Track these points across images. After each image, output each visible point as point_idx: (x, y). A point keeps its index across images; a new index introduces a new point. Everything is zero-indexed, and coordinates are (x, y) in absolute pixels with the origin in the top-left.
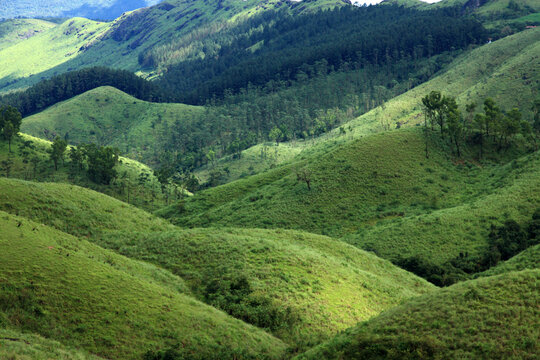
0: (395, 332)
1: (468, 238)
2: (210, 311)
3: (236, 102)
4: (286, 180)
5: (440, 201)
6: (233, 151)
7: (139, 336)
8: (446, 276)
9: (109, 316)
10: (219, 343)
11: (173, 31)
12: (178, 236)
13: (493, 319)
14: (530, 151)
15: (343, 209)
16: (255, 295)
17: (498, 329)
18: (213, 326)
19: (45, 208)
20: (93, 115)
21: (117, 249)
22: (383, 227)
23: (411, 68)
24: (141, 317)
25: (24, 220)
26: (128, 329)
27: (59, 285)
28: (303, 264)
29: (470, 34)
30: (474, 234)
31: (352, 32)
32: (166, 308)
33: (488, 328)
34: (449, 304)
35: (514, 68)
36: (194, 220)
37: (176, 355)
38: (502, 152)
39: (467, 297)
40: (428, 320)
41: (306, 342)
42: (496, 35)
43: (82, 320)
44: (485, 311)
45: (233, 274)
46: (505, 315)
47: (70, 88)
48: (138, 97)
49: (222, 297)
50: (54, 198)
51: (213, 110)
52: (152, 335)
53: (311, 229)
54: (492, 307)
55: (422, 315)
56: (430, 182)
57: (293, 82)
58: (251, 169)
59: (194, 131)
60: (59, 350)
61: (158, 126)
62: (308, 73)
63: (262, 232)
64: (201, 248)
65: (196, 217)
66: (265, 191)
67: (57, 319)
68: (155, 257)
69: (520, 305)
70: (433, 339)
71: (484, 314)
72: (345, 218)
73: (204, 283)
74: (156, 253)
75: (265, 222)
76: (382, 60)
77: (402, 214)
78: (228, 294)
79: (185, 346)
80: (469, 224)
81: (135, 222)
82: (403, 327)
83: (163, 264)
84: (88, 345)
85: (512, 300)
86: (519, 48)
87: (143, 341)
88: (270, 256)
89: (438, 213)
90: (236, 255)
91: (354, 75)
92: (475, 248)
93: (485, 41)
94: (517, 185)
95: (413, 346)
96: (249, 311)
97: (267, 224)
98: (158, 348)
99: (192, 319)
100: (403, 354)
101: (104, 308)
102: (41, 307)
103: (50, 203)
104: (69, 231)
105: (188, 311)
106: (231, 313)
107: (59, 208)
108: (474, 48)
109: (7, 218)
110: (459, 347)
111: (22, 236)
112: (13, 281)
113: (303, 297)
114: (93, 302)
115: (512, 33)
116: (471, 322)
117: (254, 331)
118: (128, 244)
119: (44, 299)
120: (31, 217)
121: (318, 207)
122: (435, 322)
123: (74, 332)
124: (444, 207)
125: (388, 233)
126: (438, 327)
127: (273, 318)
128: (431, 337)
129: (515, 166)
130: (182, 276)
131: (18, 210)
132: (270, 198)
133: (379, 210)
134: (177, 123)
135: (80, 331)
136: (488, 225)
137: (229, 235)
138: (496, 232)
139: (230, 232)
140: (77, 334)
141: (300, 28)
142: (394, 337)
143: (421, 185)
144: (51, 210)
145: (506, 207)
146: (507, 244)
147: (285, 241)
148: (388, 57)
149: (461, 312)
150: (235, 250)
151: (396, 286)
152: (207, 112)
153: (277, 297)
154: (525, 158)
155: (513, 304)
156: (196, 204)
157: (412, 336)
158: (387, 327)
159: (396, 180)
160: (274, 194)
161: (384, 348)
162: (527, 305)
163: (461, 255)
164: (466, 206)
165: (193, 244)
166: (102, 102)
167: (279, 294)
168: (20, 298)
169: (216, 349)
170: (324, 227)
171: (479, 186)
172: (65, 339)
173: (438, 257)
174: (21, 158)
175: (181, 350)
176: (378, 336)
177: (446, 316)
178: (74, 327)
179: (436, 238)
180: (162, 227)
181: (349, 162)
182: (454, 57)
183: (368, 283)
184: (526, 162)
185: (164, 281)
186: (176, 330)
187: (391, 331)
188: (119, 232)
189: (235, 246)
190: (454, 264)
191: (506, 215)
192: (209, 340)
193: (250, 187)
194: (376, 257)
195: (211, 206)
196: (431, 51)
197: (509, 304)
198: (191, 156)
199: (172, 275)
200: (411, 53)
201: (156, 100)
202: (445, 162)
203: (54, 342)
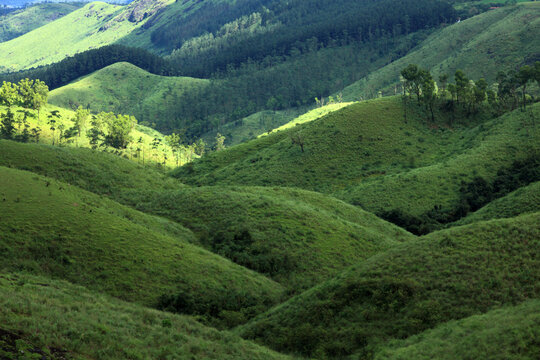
0: (379, 275)
1: (441, 193)
2: (217, 259)
3: (237, 76)
4: (282, 144)
5: (417, 161)
6: (236, 119)
7: (154, 281)
8: (422, 226)
9: (128, 264)
10: (225, 287)
11: (181, 13)
12: (188, 193)
13: (464, 263)
14: (495, 116)
15: (333, 168)
16: (257, 245)
17: (469, 271)
18: (220, 272)
19: (70, 170)
20: (112, 88)
21: (134, 205)
22: (368, 184)
23: (391, 44)
24: (156, 264)
25: (52, 181)
26: (144, 275)
27: (84, 237)
28: (298, 217)
29: (442, 15)
30: (446, 189)
31: (339, 12)
32: (179, 257)
33: (460, 271)
34: (427, 251)
35: (480, 44)
36: (202, 179)
37: (187, 298)
38: (470, 117)
39: (442, 244)
40: (408, 264)
41: (301, 285)
42: (464, 15)
43: (105, 268)
44: (458, 255)
45: (236, 227)
46: (475, 259)
47: (91, 64)
48: (151, 72)
49: (227, 247)
50: (78, 161)
51: (218, 83)
52: (165, 281)
53: (305, 186)
54: (463, 252)
55: (403, 260)
56: (409, 144)
57: (288, 58)
58: (251, 134)
59: (200, 101)
60: (85, 294)
61: (169, 97)
62: (301, 49)
63: (262, 189)
64: (208, 204)
65: (204, 177)
66: (264, 154)
67: (83, 267)
68: (168, 212)
69: (488, 250)
70: (413, 281)
71: (457, 259)
72: (335, 177)
73: (211, 235)
74: (169, 209)
75: (264, 181)
76: (365, 37)
77: (384, 173)
78: (232, 244)
79: (195, 289)
80: (443, 181)
81: (149, 181)
82: (387, 271)
83: (175, 218)
84: (110, 290)
85: (481, 246)
86: (484, 26)
87: (158, 286)
88: (269, 211)
89: (415, 171)
90: (239, 210)
91: (340, 51)
92: (449, 201)
93: (454, 21)
94: (483, 146)
95: (394, 287)
96: (251, 259)
97: (266, 183)
98: (171, 292)
99: (201, 266)
100: (386, 295)
101: (124, 257)
102: (68, 257)
103: (75, 165)
104: (91, 190)
105: (198, 259)
106: (235, 261)
107: (83, 170)
108: (445, 26)
109: (37, 179)
110: (435, 288)
111: (50, 195)
112: (43, 234)
113: (298, 246)
114: (114, 251)
115: (478, 14)
116: (446, 266)
117: (254, 276)
118: (144, 201)
119: (70, 249)
120: (58, 178)
121: (310, 167)
122: (414, 266)
123: (97, 278)
124: (420, 166)
125: (373, 188)
126: (416, 271)
127: (272, 265)
128: (411, 279)
129: (482, 129)
130: (191, 228)
131: (46, 172)
132: (268, 159)
133: (364, 169)
134: (185, 94)
135: (103, 277)
136: (459, 181)
137: (232, 192)
138: (466, 187)
139: (233, 190)
140: (99, 280)
141: (293, 9)
142: (378, 279)
143: (400, 147)
144: (75, 171)
145: (474, 165)
146: (475, 198)
147: (283, 197)
148: (370, 34)
149: (437, 257)
150: (238, 205)
151: (380, 235)
153: (275, 246)
154: (490, 123)
155: (482, 249)
156: (203, 165)
157: (394, 279)
158: (372, 272)
159: (380, 143)
160: (271, 156)
161: (369, 289)
162: (494, 250)
163: (436, 207)
164: (440, 164)
165: (201, 201)
166: (120, 76)
167: (277, 244)
168: (49, 249)
169: (223, 292)
170: (316, 184)
171: (452, 147)
172: (90, 284)
173: (416, 210)
174: (50, 126)
175: (192, 294)
176: (364, 279)
177: (423, 261)
178: (98, 274)
179: (414, 193)
180: (173, 186)
181: (337, 128)
182: (429, 34)
183: (355, 233)
184: (491, 126)
185: (176, 233)
186: (187, 276)
187: (375, 275)
188: (135, 190)
189: (238, 202)
190: (430, 216)
191: (474, 173)
192: (216, 284)
193: (250, 150)
194: (362, 210)
195: (217, 167)
196: (408, 30)
197: (478, 249)
198: (199, 123)
199: (182, 228)
200: (391, 31)
201: (167, 74)
202: (421, 127)
203: (81, 287)
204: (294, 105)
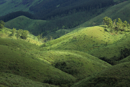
0: (107, 75)
2: (58, 70)
4: (70, 39)
5: (108, 43)
9: (35, 71)
10: (61, 78)
11: (37, 2)
15: (84, 45)
16: (68, 66)
18: (59, 74)
19: (15, 45)
20: (19, 23)
24: (42, 71)
26: (39, 74)
28: (78, 59)
32: (48, 69)
34: (120, 68)
37: (52, 81)
39: (124, 67)
40: (114, 72)
41: (81, 78)
43: (29, 72)
45: (62, 61)
47: (13, 16)
48: (30, 18)
50: (17, 43)
51: (48, 21)
52: (45, 76)
55: (113, 71)
56: (105, 39)
57: (68, 15)
61: (35, 25)
62: (71, 12)
63: (67, 51)
64: (53, 55)
66: (65, 41)
67: (23, 72)
68: (42, 57)
71: (129, 71)
72: (85, 48)
73: (55, 63)
75: (66, 49)
77: (99, 47)
78: (61, 66)
79: (53, 78)
80: (116, 49)
82: (108, 74)
83: (44, 59)
87: (43, 77)
88: (70, 57)
90: (62, 57)
91: (82, 13)
92: (118, 55)
93: (114, 5)
95: (111, 79)
96: (67, 70)
98: (47, 79)
99: (54, 72)
100: (109, 80)
102: (19, 69)
105: (53, 70)
106: (62, 70)
110: (123, 79)
112: (12, 63)
113: (79, 67)
114: (31, 68)
116: (126, 73)
117: (68, 75)
118: (35, 54)
121: (78, 45)
122: (117, 73)
123: (27, 75)
125: (96, 51)
126: (117, 74)
127: (72, 72)
128: (116, 76)
129: (126, 35)
130: (49, 61)
132: (67, 43)
133: (93, 46)
134: (40, 25)
135: (28, 75)
136: (120, 49)
138: (122, 51)
140: (28, 76)
142: (106, 76)
145: (124, 45)
147: (73, 53)
149: (123, 70)
150: (62, 55)
151: (100, 64)
152: (47, 22)
153: (73, 67)
156: (48, 44)
157: (111, 76)
159: (97, 38)
164: (115, 44)
165: (51, 54)
166: (22, 19)
167: (73, 66)
168: (14, 67)
172: (25, 77)
173: (109, 57)
174: (5, 33)
176: (102, 76)
177: (119, 71)
178: (27, 74)
179: (108, 52)
182: (107, 8)
183: (94, 63)
186: (51, 75)
190: (113, 59)
191: (124, 47)
192: (59, 77)
193: (61, 40)
194: (95, 57)
196: (101, 7)
201: (35, 19)
204: (70, 28)
